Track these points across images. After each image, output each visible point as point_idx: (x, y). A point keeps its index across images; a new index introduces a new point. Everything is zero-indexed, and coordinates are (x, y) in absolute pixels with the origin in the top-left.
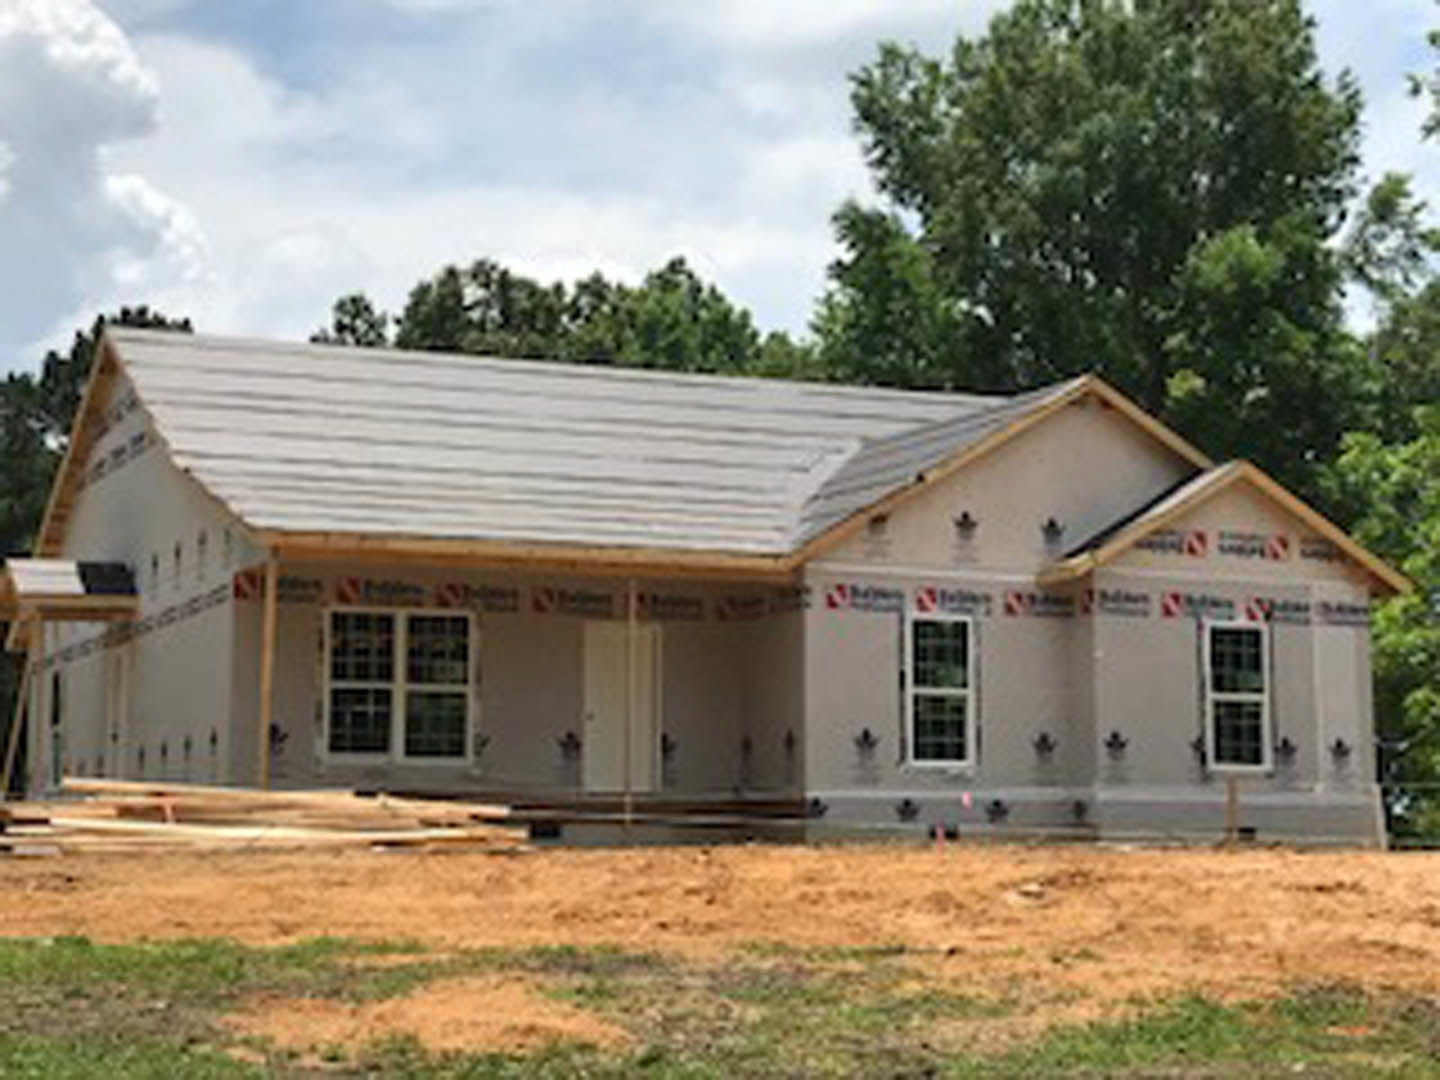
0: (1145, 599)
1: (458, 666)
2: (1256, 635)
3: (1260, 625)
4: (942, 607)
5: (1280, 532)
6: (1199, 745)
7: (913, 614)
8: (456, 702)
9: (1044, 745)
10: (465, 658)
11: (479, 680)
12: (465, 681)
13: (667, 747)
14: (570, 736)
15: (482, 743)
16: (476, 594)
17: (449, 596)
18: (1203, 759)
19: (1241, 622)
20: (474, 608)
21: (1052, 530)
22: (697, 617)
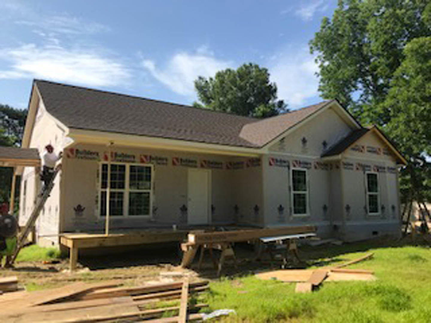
0: (352, 165)
1: (148, 183)
2: (376, 175)
3: (376, 173)
4: (299, 166)
5: (379, 147)
6: (365, 208)
7: (292, 168)
8: (147, 195)
9: (325, 208)
10: (150, 180)
11: (154, 188)
12: (150, 189)
13: (213, 209)
14: (184, 206)
15: (155, 210)
16: (153, 159)
17: (144, 159)
18: (366, 211)
19: (372, 172)
20: (153, 163)
21: (325, 144)
22: (221, 168)
